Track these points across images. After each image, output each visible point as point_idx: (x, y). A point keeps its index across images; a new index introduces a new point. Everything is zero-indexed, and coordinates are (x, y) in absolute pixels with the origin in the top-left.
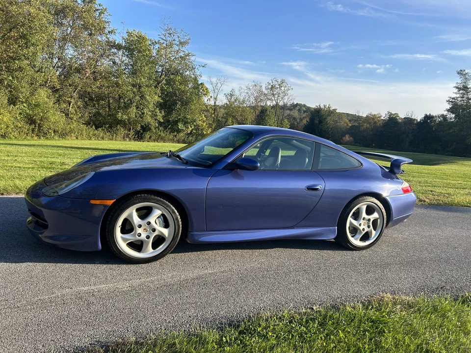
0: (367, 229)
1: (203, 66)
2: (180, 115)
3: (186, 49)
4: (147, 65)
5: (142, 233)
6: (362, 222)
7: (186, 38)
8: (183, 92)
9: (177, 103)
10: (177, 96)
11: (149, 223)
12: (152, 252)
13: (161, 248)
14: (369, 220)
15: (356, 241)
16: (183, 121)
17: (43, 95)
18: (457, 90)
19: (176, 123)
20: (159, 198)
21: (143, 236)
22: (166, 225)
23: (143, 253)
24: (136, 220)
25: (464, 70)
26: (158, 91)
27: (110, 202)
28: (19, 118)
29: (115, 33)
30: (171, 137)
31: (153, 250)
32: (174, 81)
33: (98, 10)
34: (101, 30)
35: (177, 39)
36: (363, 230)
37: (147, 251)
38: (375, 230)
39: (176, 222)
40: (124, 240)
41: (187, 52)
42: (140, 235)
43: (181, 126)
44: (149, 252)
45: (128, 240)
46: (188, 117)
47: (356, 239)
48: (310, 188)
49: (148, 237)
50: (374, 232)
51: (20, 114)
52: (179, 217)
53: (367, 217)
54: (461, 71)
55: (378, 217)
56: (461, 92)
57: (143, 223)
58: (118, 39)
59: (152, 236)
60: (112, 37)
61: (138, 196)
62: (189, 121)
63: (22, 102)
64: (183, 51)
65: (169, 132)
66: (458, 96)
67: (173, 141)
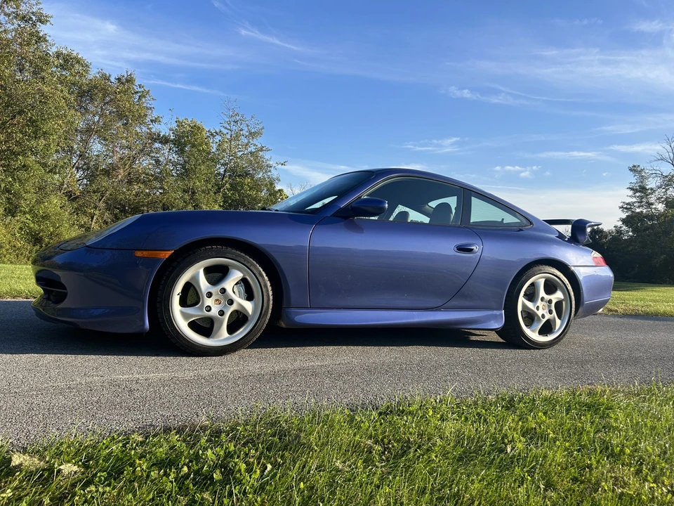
0: (548, 316)
3: (258, 142)
4: (203, 162)
5: (212, 305)
6: (539, 303)
7: (258, 126)
8: (254, 199)
11: (223, 291)
12: (227, 339)
13: (241, 333)
14: (550, 302)
15: (533, 334)
17: (55, 202)
18: (632, 192)
20: (239, 253)
21: (214, 312)
22: (250, 296)
23: (213, 338)
24: (204, 284)
25: (639, 166)
26: (220, 198)
27: (166, 255)
28: (18, 235)
29: (160, 121)
31: (228, 335)
32: (242, 185)
33: (137, 92)
34: (140, 118)
35: (246, 129)
36: (543, 316)
37: (221, 336)
38: (560, 318)
39: (264, 290)
40: (185, 316)
41: (259, 146)
42: (209, 308)
44: (223, 337)
45: (192, 316)
47: (533, 331)
48: (461, 249)
49: (222, 313)
50: (558, 322)
51: (21, 228)
52: (269, 284)
53: (547, 297)
54: (634, 166)
55: (563, 297)
56: (638, 194)
57: (215, 290)
58: (164, 129)
59: (227, 312)
60: (155, 128)
61: (207, 247)
63: (25, 213)
64: (255, 145)
66: (634, 200)
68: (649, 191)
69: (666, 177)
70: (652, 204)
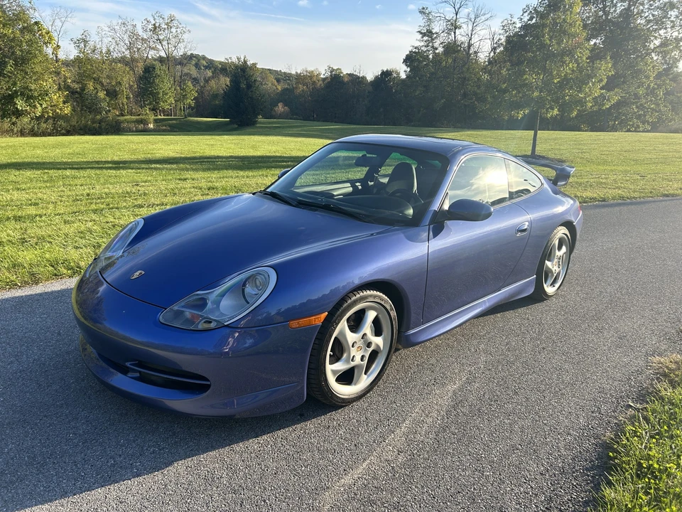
2: (15, 84)
5: (356, 355)
6: (554, 261)
9: (5, 63)
11: (364, 336)
12: (365, 382)
13: (374, 369)
14: (560, 257)
15: (548, 288)
16: (22, 94)
18: (421, 36)
19: (10, 99)
21: (358, 359)
23: (355, 384)
24: (349, 337)
25: (427, 8)
27: (322, 318)
31: (366, 377)
36: (555, 271)
37: (360, 382)
42: (355, 358)
43: (20, 104)
46: (33, 87)
47: (548, 285)
48: (520, 230)
49: (363, 358)
50: (562, 272)
53: (559, 254)
54: (423, 8)
56: (426, 38)
57: (357, 337)
59: (367, 355)
62: (36, 94)
66: (422, 44)
67: (11, 133)
68: (435, 36)
69: (449, 21)
70: (437, 49)
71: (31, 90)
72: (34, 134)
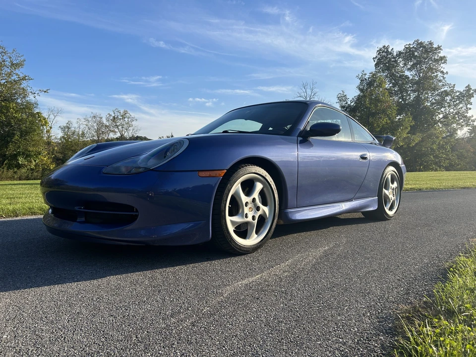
1: (45, 92)
2: (19, 147)
5: (248, 213)
6: (390, 191)
9: (14, 134)
10: (12, 126)
11: (254, 200)
12: (256, 239)
14: (393, 189)
15: (387, 210)
16: (23, 154)
19: (15, 157)
21: (250, 218)
23: (249, 239)
24: (243, 196)
27: (222, 173)
30: (10, 173)
31: (257, 236)
32: (7, 108)
35: (9, 61)
36: (391, 199)
37: (252, 237)
42: (247, 215)
43: (21, 160)
45: (236, 223)
46: (31, 149)
48: (362, 157)
49: (254, 218)
50: (396, 201)
53: (392, 186)
55: (397, 186)
57: (249, 199)
59: (257, 216)
62: (33, 154)
65: (6, 168)
67: (12, 178)
71: (29, 151)
72: (27, 178)
